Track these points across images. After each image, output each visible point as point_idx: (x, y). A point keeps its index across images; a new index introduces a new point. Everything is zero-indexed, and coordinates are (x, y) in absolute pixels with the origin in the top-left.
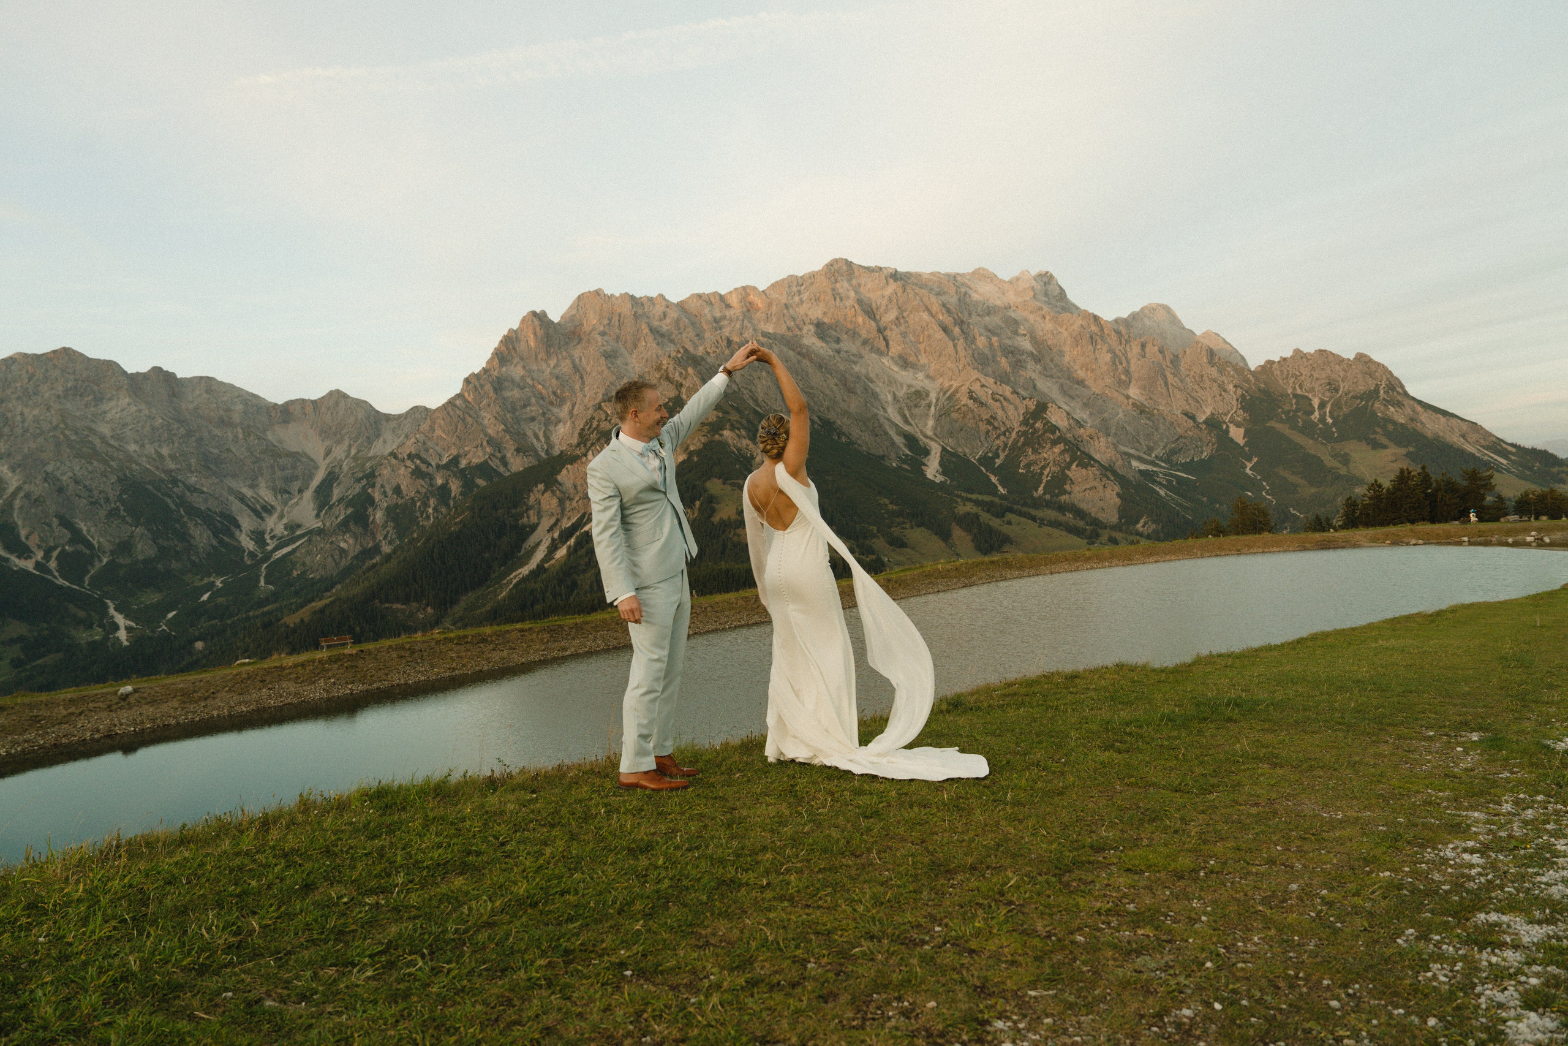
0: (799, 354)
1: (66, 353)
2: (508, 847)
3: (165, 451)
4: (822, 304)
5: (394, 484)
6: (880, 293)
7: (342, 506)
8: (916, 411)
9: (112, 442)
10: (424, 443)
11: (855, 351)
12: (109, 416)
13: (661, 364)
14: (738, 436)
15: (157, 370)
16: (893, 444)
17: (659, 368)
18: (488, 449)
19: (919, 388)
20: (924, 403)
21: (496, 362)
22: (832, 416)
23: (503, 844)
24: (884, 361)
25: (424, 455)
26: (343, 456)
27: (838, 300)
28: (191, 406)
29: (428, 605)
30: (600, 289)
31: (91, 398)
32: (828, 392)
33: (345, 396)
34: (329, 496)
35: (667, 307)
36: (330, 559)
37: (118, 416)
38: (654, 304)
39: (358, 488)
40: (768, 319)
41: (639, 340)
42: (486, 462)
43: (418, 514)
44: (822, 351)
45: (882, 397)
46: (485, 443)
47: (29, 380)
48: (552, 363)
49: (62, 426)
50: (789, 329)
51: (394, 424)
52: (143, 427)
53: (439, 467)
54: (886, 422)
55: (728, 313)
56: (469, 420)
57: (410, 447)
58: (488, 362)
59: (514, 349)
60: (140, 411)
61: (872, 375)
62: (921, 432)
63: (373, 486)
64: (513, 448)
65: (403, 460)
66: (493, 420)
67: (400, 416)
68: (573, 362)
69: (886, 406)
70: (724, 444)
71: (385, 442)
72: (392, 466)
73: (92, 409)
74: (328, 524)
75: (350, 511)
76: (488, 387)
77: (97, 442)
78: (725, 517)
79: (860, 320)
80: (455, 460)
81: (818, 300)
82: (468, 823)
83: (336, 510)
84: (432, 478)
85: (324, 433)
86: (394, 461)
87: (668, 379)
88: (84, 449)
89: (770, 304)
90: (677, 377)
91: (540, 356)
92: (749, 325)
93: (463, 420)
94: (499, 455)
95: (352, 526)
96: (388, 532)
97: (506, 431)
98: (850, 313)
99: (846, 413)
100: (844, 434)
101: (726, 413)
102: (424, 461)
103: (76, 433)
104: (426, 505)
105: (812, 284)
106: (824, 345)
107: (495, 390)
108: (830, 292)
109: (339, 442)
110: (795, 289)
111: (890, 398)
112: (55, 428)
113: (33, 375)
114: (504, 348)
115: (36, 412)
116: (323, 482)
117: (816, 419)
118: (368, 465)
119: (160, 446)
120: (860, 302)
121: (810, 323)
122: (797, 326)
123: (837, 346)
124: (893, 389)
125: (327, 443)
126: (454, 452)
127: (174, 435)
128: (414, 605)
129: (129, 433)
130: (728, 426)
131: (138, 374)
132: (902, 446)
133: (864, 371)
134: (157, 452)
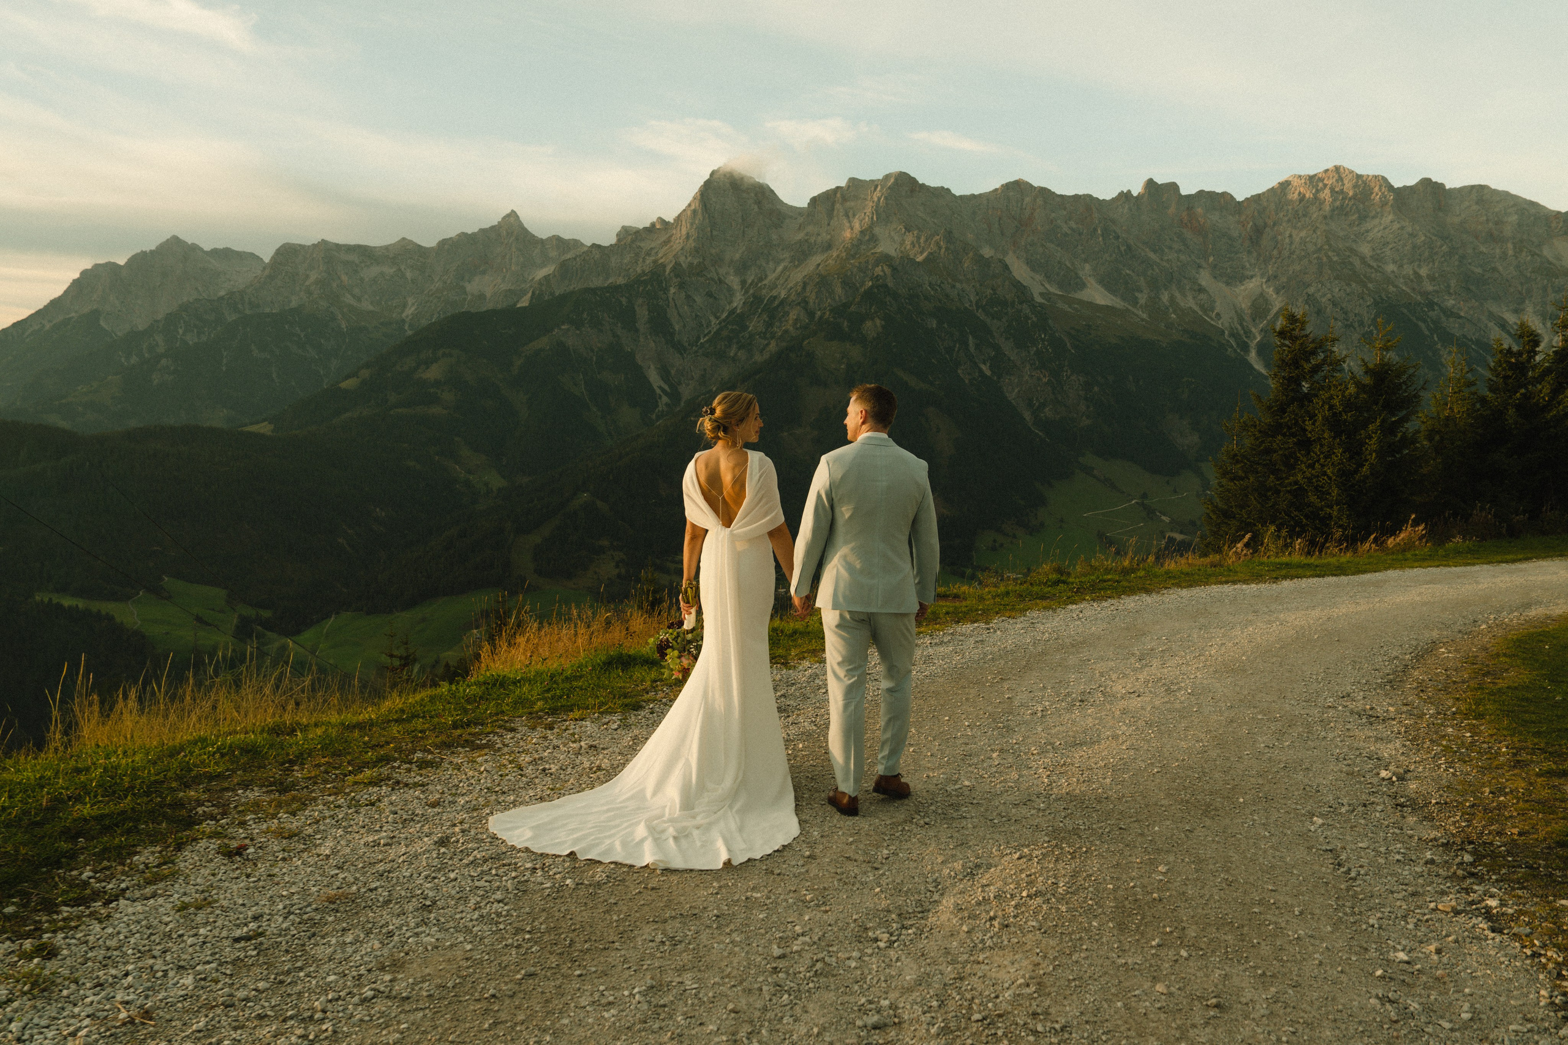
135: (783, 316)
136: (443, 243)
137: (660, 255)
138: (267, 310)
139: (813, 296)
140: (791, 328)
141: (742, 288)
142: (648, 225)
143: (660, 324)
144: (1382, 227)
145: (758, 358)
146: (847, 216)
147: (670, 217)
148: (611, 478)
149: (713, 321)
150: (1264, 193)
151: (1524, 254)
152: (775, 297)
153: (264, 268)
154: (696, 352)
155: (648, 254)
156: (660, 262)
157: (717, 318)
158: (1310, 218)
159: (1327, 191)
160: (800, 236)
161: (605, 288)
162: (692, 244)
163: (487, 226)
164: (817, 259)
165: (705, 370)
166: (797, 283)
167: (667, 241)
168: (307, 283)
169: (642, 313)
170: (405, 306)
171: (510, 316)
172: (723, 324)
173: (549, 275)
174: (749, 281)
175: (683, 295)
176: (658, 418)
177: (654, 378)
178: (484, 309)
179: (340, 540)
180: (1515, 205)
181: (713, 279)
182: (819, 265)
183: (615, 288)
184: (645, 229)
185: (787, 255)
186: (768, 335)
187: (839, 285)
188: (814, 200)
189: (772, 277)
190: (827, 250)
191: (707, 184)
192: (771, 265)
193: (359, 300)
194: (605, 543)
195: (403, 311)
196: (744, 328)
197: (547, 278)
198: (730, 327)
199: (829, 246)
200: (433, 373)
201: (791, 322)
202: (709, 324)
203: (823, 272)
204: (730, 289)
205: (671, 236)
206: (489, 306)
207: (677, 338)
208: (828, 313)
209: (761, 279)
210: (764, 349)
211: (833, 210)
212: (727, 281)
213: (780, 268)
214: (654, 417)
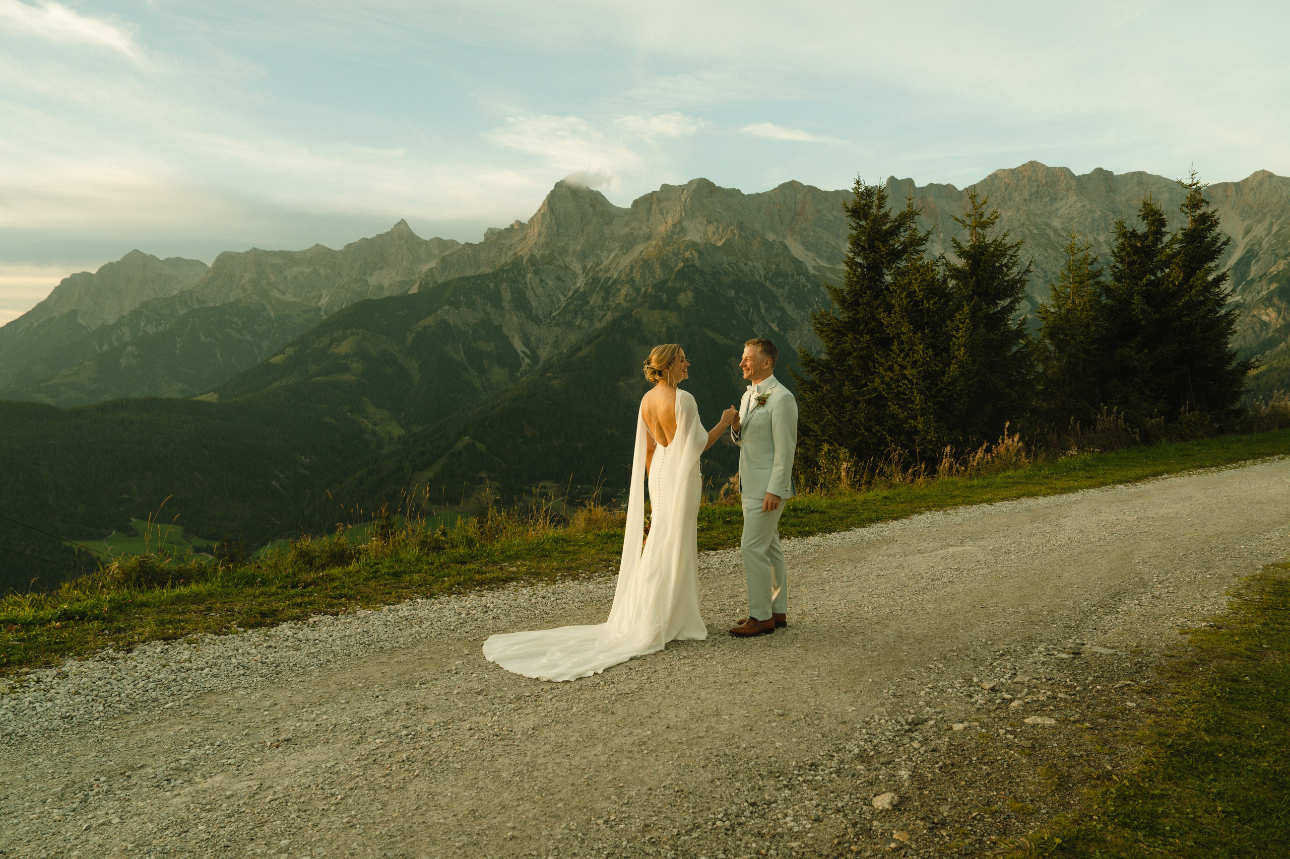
1: (1033, 165)
3: (1101, 238)
7: (1263, 282)
9: (1063, 234)
12: (1060, 212)
15: (1099, 171)
26: (1263, 234)
28: (1123, 199)
31: (1048, 199)
33: (1271, 176)
34: (1246, 272)
36: (1250, 331)
37: (1067, 212)
39: (1282, 265)
47: (1006, 189)
49: (1028, 223)
52: (1086, 219)
60: (1084, 206)
73: (1048, 208)
74: (1248, 299)
75: (1274, 286)
77: (1051, 234)
83: (1257, 286)
85: (1245, 213)
88: (1043, 240)
95: (1276, 300)
103: (1037, 228)
109: (1260, 221)
112: (1022, 225)
113: (1009, 185)
115: (1009, 214)
116: (1241, 260)
119: (1098, 234)
125: (1247, 222)
127: (1110, 224)
129: (1075, 225)
131: (1084, 176)
134: (1095, 239)
135: (616, 292)
136: (349, 246)
137: (519, 249)
138: (211, 305)
139: (639, 276)
140: (623, 302)
141: (583, 273)
142: (508, 226)
143: (521, 303)
144: (1068, 206)
145: (598, 326)
146: (662, 214)
147: (525, 220)
148: (486, 424)
149: (562, 298)
150: (978, 184)
151: (1175, 222)
152: (609, 278)
153: (208, 272)
154: (551, 323)
155: (509, 249)
156: (519, 254)
157: (565, 296)
158: (1014, 201)
159: (1026, 180)
160: (627, 230)
161: (477, 276)
162: (542, 240)
163: (382, 232)
164: (640, 247)
165: (557, 336)
166: (626, 266)
167: (524, 238)
168: (242, 282)
169: (507, 295)
170: (320, 297)
171: (404, 301)
172: (570, 300)
173: (432, 268)
174: (589, 267)
175: (538, 279)
176: (522, 376)
177: (518, 345)
178: (384, 296)
179: (274, 483)
180: (1166, 186)
181: (559, 266)
182: (642, 252)
183: (484, 277)
184: (506, 229)
185: (617, 245)
186: (605, 308)
187: (658, 266)
188: (636, 203)
189: (606, 262)
190: (648, 240)
191: (553, 193)
192: (605, 253)
193: (284, 294)
194: (483, 475)
195: (319, 301)
196: (588, 302)
197: (431, 270)
198: (575, 303)
199: (649, 237)
200: (344, 348)
201: (622, 297)
202: (559, 301)
203: (646, 258)
204: (574, 273)
205: (526, 234)
206: (387, 294)
207: (534, 312)
208: (650, 288)
209: (598, 265)
210: (601, 319)
211: (651, 209)
212: (571, 267)
213: (612, 256)
214: (519, 375)
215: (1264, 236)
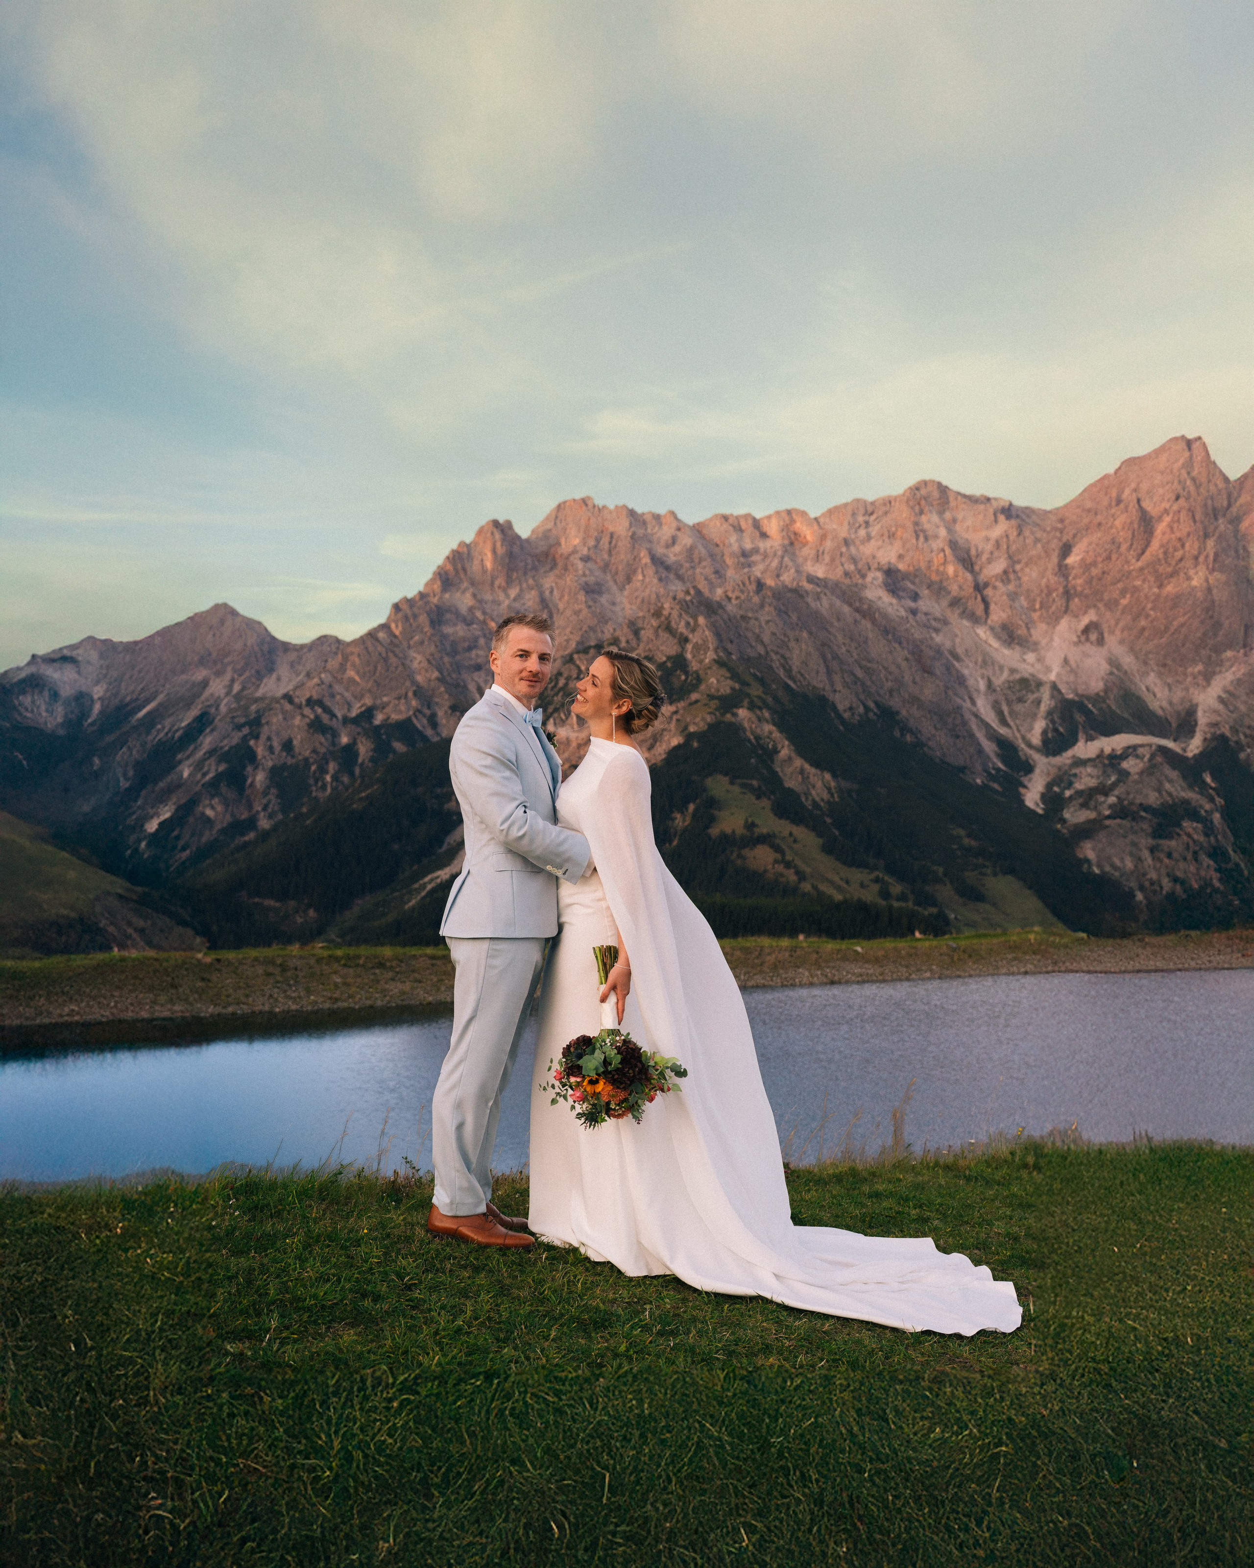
0: (857, 610)
2: (416, 1294)
4: (898, 544)
5: (285, 736)
6: (984, 533)
7: (212, 761)
8: (1019, 708)
10: (330, 686)
11: (938, 614)
13: (662, 608)
14: (759, 719)
16: (980, 751)
17: (657, 614)
18: (414, 703)
19: (1026, 675)
20: (1031, 697)
21: (437, 586)
22: (895, 703)
23: (409, 1288)
24: (982, 632)
25: (328, 702)
26: (222, 693)
27: (922, 539)
29: (309, 906)
30: (589, 498)
32: (893, 668)
33: (233, 613)
35: (679, 529)
38: (660, 524)
39: (236, 738)
40: (818, 558)
41: (635, 571)
42: (409, 720)
43: (311, 781)
44: (890, 610)
45: (971, 682)
46: (410, 694)
48: (513, 592)
50: (846, 574)
51: (293, 656)
53: (346, 721)
54: (973, 719)
55: (762, 545)
56: (393, 660)
57: (311, 689)
58: (427, 585)
59: (464, 570)
61: (960, 651)
62: (1024, 738)
63: (257, 737)
64: (448, 704)
65: (300, 707)
66: (425, 664)
67: (302, 646)
68: (541, 594)
69: (975, 695)
70: (736, 729)
71: (279, 679)
72: (284, 712)
75: (222, 767)
76: (423, 619)
78: (728, 830)
79: (951, 570)
80: (368, 714)
81: (892, 536)
82: (363, 1249)
84: (335, 735)
86: (288, 707)
87: (669, 629)
89: (823, 537)
90: (682, 628)
91: (497, 583)
92: (790, 564)
93: (386, 660)
94: (427, 712)
95: (224, 789)
96: (269, 802)
97: (441, 680)
98: (937, 559)
99: (915, 700)
100: (911, 731)
101: (744, 683)
102: (327, 710)
104: (323, 770)
105: (886, 513)
106: (894, 601)
107: (432, 623)
108: (909, 525)
109: (219, 674)
110: (861, 519)
111: (982, 685)
114: (449, 567)
117: (872, 705)
118: (253, 708)
120: (953, 544)
121: (879, 569)
122: (859, 571)
123: (912, 605)
124: (989, 672)
126: (368, 701)
128: (292, 904)
130: (746, 703)
132: (992, 755)
133: (948, 644)
215: (222, 695)
